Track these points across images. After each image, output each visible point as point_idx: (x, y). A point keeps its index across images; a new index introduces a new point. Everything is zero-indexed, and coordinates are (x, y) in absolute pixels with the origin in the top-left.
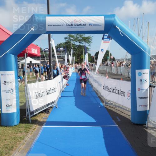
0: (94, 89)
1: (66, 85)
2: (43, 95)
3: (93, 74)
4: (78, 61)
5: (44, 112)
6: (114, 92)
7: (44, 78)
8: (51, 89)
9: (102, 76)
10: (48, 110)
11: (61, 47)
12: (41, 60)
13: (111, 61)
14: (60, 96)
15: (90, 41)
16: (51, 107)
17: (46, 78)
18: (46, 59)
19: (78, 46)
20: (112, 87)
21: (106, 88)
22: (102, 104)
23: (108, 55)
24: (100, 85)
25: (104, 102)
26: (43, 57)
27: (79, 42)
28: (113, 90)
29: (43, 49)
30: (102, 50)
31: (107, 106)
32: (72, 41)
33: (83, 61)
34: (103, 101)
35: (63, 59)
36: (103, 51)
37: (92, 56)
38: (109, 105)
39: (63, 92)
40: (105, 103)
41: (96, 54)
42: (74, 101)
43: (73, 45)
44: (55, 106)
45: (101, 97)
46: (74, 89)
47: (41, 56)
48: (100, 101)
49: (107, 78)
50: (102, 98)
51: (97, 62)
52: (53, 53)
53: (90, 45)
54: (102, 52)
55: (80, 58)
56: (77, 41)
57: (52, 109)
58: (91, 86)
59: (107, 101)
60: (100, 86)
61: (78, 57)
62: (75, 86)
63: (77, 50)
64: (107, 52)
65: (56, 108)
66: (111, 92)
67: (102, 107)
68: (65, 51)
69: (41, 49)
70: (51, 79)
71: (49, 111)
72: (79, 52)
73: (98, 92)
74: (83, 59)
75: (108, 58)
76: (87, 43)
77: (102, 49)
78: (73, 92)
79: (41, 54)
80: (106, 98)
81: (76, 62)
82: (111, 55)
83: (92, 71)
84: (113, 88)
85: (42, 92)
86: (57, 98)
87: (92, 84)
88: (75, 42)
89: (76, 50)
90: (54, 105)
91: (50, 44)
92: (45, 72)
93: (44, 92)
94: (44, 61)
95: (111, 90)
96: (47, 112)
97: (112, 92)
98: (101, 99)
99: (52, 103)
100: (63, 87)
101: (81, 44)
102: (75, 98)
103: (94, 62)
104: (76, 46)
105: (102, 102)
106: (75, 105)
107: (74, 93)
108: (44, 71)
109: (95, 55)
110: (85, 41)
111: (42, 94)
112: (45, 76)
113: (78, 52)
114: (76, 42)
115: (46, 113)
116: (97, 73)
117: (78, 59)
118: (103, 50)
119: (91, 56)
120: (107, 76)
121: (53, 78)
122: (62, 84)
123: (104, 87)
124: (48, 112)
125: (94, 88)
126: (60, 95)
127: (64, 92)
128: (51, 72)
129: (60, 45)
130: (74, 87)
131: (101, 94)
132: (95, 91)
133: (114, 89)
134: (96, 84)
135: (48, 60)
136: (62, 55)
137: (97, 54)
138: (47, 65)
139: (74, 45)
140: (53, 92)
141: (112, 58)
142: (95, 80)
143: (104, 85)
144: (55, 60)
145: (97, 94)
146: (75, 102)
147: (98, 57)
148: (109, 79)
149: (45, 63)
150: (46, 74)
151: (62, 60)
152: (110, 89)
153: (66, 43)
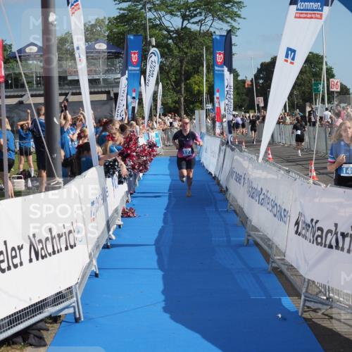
0: (252, 233)
1: (125, 214)
2: (16, 261)
3: (246, 164)
4: (177, 102)
5: (19, 339)
6: (346, 247)
7: (21, 184)
8: (55, 233)
9: (288, 172)
10: (39, 330)
11: (97, 41)
12: (7, 97)
13: (329, 101)
14: (94, 268)
15: (235, 10)
16: (54, 319)
17: (30, 184)
18: (29, 93)
19: (177, 31)
20: (336, 225)
21: (310, 230)
22: (288, 302)
23: (317, 75)
24: (281, 215)
25: (299, 295)
26: (17, 87)
27: (184, 17)
28: (340, 238)
29: (15, 49)
30: (291, 52)
31: (315, 311)
32: (150, 10)
33: (201, 102)
34: (293, 291)
35: (108, 93)
36: (293, 59)
37: (244, 82)
38: (324, 309)
39: (106, 247)
40: (305, 300)
41: (259, 71)
42: (161, 287)
43: (155, 26)
44: (71, 310)
45: (284, 268)
46: (161, 232)
47: (6, 82)
48: (282, 290)
49: (311, 181)
50: (288, 274)
51: (265, 107)
52: (60, 66)
53: (233, 27)
54: (289, 60)
55: (189, 90)
56: (171, 13)
57: (55, 325)
58: (237, 220)
59: (313, 290)
60: (281, 219)
61: (178, 83)
62: (165, 221)
63: (176, 52)
64: (314, 61)
65: (77, 320)
66: (331, 247)
67: (289, 316)
68: (117, 55)
69: (6, 48)
70: (54, 188)
71: (44, 334)
72: (181, 61)
73: (270, 247)
74: (200, 93)
75: (317, 90)
76: (221, 19)
77: (289, 49)
78: (153, 248)
79: (6, 69)
80: (307, 277)
81: (167, 111)
82: (330, 74)
83: (241, 151)
84: (340, 230)
85: (13, 249)
86: (83, 276)
87: (241, 209)
88: (163, 13)
89: (170, 50)
90: (67, 307)
91: (52, 24)
92: (24, 152)
93: (20, 248)
94: (21, 103)
95: (331, 239)
96: (32, 340)
97: (337, 247)
98: (286, 279)
99: (59, 297)
100: (108, 227)
101: (189, 26)
102: (164, 277)
103: (251, 106)
104: (169, 31)
105: (290, 295)
106: (166, 310)
107: (158, 252)
108: (18, 149)
109: (257, 77)
110: (210, 10)
111: (13, 258)
112: (26, 175)
113: (176, 62)
114: (168, 17)
115: (31, 345)
116: (266, 159)
117: (179, 92)
118: (294, 51)
119: (239, 78)
120: (314, 174)
121: (61, 180)
122: (102, 208)
123: (297, 223)
124: (41, 342)
125: (256, 229)
126: (95, 262)
127: (113, 246)
128: (52, 153)
129: (93, 26)
130: (161, 224)
131: (287, 258)
132: (257, 244)
133: (344, 235)
134: (263, 209)
135: (41, 100)
136: (101, 77)
137: (267, 70)
138: (34, 121)
139: (160, 27)
140: (63, 246)
141: (336, 89)
142: (255, 193)
143: (300, 214)
144: (71, 98)
145: (267, 256)
146: (164, 292)
147: (269, 87)
148: (323, 186)
149: (23, 114)
150: (28, 161)
151: (104, 97)
152: (329, 231)
153: (122, 19)
